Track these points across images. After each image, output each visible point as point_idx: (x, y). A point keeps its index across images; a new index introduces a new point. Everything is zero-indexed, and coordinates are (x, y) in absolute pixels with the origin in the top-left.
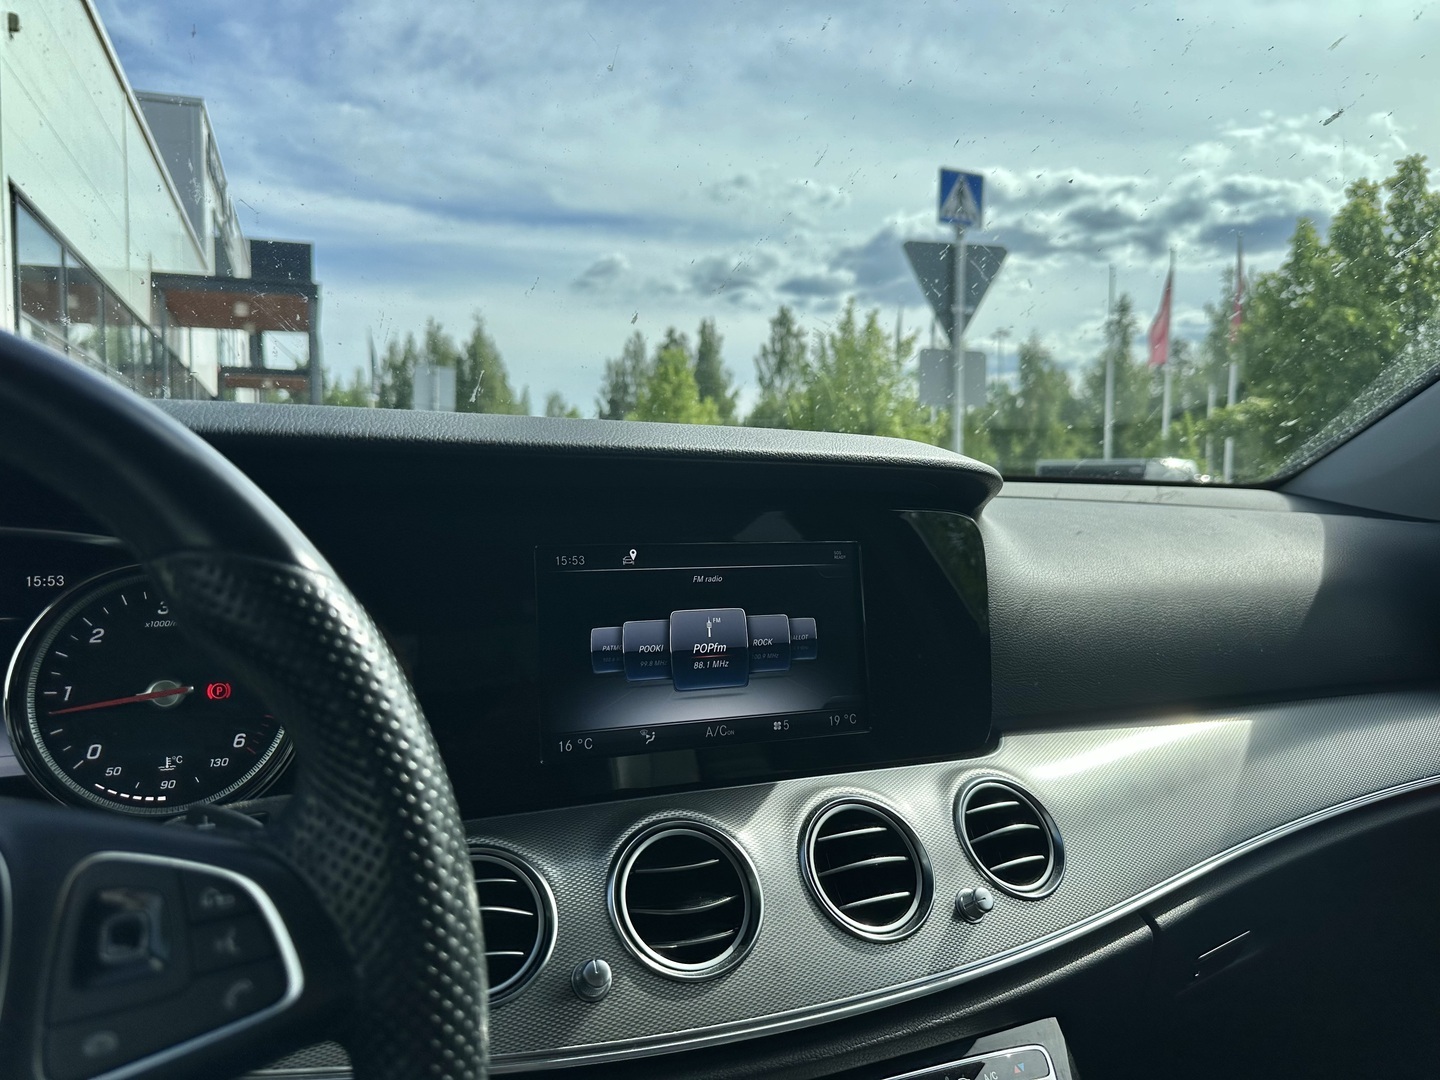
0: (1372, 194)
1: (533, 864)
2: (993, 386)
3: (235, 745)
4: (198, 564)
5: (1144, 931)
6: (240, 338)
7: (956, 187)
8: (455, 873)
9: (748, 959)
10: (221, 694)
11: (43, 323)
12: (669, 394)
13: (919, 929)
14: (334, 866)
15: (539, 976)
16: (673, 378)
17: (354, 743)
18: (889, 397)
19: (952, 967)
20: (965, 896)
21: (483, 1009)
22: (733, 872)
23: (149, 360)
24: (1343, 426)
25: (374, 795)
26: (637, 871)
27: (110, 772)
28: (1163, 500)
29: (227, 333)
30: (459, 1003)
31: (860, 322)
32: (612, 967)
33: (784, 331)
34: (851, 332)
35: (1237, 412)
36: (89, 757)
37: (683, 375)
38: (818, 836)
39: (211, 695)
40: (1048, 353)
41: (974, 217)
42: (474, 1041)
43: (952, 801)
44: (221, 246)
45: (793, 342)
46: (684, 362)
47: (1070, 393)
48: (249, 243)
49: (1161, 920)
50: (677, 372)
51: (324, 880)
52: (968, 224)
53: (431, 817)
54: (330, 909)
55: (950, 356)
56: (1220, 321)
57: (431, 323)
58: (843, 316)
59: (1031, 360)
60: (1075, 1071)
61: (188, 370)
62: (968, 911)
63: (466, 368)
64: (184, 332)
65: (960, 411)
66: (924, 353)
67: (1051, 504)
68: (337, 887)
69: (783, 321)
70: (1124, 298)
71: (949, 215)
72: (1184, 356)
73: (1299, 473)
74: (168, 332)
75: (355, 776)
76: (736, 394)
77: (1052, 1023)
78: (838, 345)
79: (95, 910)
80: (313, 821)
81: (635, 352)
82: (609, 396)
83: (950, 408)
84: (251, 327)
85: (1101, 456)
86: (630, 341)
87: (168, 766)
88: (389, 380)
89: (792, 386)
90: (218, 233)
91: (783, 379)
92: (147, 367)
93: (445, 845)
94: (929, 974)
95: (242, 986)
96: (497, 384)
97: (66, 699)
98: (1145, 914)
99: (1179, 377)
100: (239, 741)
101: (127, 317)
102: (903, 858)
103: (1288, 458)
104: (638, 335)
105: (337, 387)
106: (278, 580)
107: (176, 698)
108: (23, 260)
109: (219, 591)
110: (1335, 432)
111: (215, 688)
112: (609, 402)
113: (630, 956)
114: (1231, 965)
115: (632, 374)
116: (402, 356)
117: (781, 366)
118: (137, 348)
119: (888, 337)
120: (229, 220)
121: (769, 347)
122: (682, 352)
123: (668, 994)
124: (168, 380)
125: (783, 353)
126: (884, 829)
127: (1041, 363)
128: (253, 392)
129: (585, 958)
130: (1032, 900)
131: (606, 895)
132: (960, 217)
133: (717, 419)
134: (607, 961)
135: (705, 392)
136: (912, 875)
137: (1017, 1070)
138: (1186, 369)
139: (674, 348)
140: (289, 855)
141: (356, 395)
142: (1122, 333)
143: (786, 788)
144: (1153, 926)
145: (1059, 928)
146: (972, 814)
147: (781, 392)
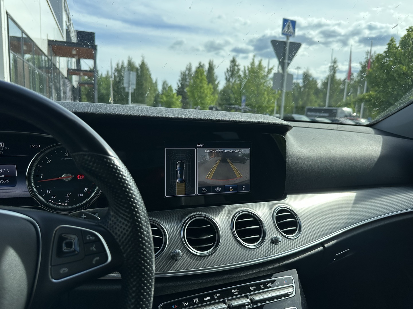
1: (162, 225)
2: (295, 83)
3: (85, 191)
5: (321, 248)
6: (73, 60)
7: (288, 24)
8: (147, 227)
9: (217, 251)
10: (81, 178)
11: (16, 54)
12: (198, 82)
13: (261, 245)
14: (119, 230)
15: (163, 253)
16: (200, 78)
17: (124, 201)
18: (264, 86)
19: (269, 256)
20: (274, 237)
22: (213, 229)
23: (47, 66)
24: (391, 110)
25: (128, 214)
26: (189, 227)
27: (53, 197)
28: (338, 129)
29: (70, 59)
31: (257, 63)
32: (182, 252)
33: (234, 64)
34: (254, 65)
35: (365, 95)
36: (47, 193)
37: (203, 77)
38: (237, 220)
39: (78, 178)
40: (311, 74)
41: (292, 33)
43: (272, 212)
44: (68, 32)
45: (236, 68)
46: (203, 72)
47: (317, 86)
48: (76, 31)
49: (326, 245)
50: (201, 75)
52: (290, 35)
54: (118, 241)
55: (282, 76)
56: (364, 67)
57: (129, 57)
58: (251, 61)
59: (306, 76)
60: (300, 283)
61: (59, 69)
62: (275, 241)
63: (139, 72)
64: (57, 58)
65: (284, 91)
66: (275, 74)
68: (119, 236)
69: (233, 61)
70: (335, 59)
71: (285, 33)
72: (352, 77)
73: (378, 122)
74: (53, 58)
75: (124, 209)
76: (218, 83)
77: (295, 270)
78: (250, 69)
79: (61, 239)
80: (113, 219)
81: (189, 69)
82: (181, 82)
83: (282, 91)
84: (77, 57)
85: (325, 106)
86: (188, 65)
87: (67, 196)
88: (116, 74)
89: (235, 81)
90: (67, 28)
91: (232, 78)
92: (46, 68)
94: (263, 257)
95: (98, 258)
96: (148, 77)
97: (41, 177)
98: (322, 244)
99: (350, 83)
100: (86, 190)
101: (41, 53)
102: (258, 227)
103: (375, 118)
104: (190, 64)
105: (101, 75)
106: (105, 160)
107: (69, 179)
108: (11, 35)
109: (90, 162)
110: (389, 112)
111: (80, 176)
112: (181, 83)
113: (187, 249)
114: (344, 257)
115: (188, 76)
116: (120, 67)
117: (232, 75)
118: (43, 62)
119: (265, 68)
120: (70, 24)
121: (229, 69)
122: (203, 69)
123: (196, 259)
124: (53, 72)
125: (233, 71)
126: (254, 219)
127: (309, 78)
128: (77, 76)
129: (175, 249)
130: (292, 239)
131: (181, 233)
132: (288, 34)
133: (212, 90)
134: (180, 250)
135: (209, 82)
136: (260, 231)
137: (285, 282)
138: (352, 81)
139: (201, 68)
140: (108, 227)
141: (107, 78)
142: (334, 70)
143: (228, 207)
144: (324, 247)
145: (298, 247)
146: (277, 216)
147: (232, 83)
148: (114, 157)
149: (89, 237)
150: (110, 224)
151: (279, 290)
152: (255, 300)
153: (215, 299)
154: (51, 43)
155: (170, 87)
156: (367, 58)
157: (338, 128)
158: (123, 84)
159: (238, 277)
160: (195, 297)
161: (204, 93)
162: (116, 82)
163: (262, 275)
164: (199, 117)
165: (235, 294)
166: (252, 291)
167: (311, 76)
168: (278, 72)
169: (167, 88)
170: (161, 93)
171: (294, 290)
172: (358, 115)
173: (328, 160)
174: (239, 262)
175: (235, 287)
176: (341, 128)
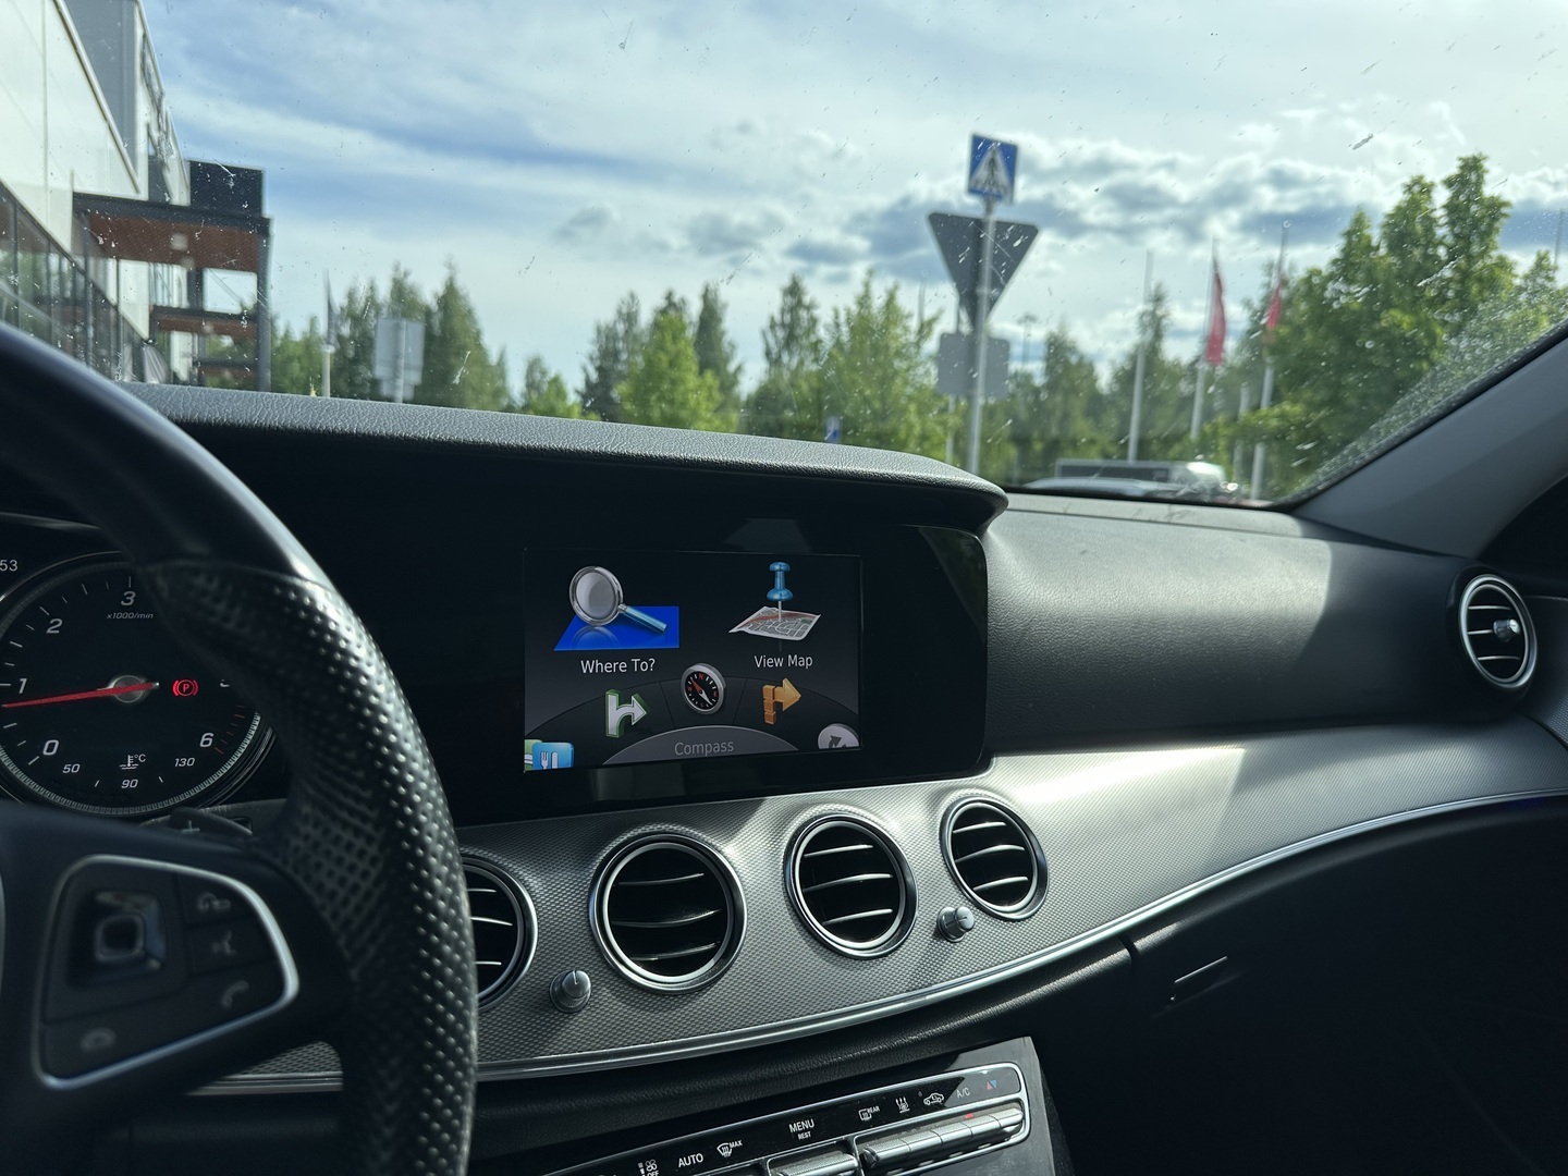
0: (1427, 189)
1: (514, 875)
2: (1016, 375)
3: (202, 745)
4: (196, 572)
5: (1123, 954)
6: (177, 274)
7: (988, 155)
8: (449, 883)
9: (729, 973)
10: (188, 691)
12: (665, 365)
13: (899, 946)
14: (330, 874)
15: (517, 987)
16: (669, 345)
17: (352, 755)
18: (906, 383)
19: (930, 985)
20: (946, 915)
21: (473, 1014)
22: (718, 886)
23: (68, 294)
24: (1359, 452)
25: (371, 807)
26: (621, 883)
27: (67, 769)
28: (1173, 520)
29: (161, 268)
30: (451, 1007)
31: (878, 300)
32: (591, 979)
33: (795, 301)
34: (869, 307)
35: (1269, 417)
36: (45, 753)
37: (682, 344)
38: (805, 852)
39: (176, 691)
40: (1075, 342)
41: (1006, 191)
42: (465, 1044)
43: (939, 821)
44: (156, 169)
45: (803, 314)
46: (683, 329)
47: (1097, 386)
48: (189, 166)
49: (1140, 944)
50: (675, 339)
51: (320, 887)
52: (999, 197)
53: (426, 828)
54: (326, 915)
55: (971, 344)
57: (397, 269)
58: (860, 290)
59: (1058, 351)
60: (1046, 1088)
61: (116, 308)
62: (949, 930)
63: (436, 322)
64: (112, 263)
65: (980, 401)
66: (944, 338)
67: (1058, 520)
68: (333, 895)
69: (794, 290)
70: (1159, 286)
71: (979, 187)
72: (1220, 354)
73: (1313, 496)
74: (92, 262)
75: (354, 788)
76: (739, 369)
77: (1028, 1040)
78: (854, 321)
79: (89, 912)
80: (307, 829)
81: (628, 314)
82: (598, 363)
83: (970, 398)
84: (190, 263)
85: (1124, 457)
86: (623, 302)
87: (130, 764)
88: (347, 330)
89: (801, 363)
90: (152, 152)
91: (791, 354)
92: (66, 302)
93: (440, 855)
94: (908, 991)
95: (240, 986)
96: (471, 343)
97: (21, 691)
98: (1125, 938)
99: (1212, 376)
100: (207, 740)
101: (44, 242)
102: (888, 876)
103: (1303, 481)
104: (632, 296)
105: (287, 334)
106: (278, 591)
107: (140, 694)
109: (217, 599)
110: (1350, 458)
111: (182, 685)
112: (600, 369)
113: (611, 969)
114: (1207, 990)
115: (625, 339)
116: (362, 305)
117: (791, 340)
118: (55, 279)
119: (909, 316)
120: (166, 133)
121: (778, 318)
122: (681, 319)
123: (647, 1006)
124: (91, 319)
125: (792, 326)
126: (870, 846)
127: (1068, 355)
128: (191, 337)
129: (564, 969)
130: (1013, 921)
131: (588, 907)
132: (991, 190)
133: (717, 396)
134: (586, 972)
135: (704, 366)
136: (896, 893)
137: (989, 1087)
138: (1219, 367)
139: (672, 313)
140: (285, 862)
141: (309, 345)
142: (1155, 326)
143: (774, 804)
144: (1132, 949)
145: (1038, 950)
146: (958, 833)
147: (788, 369)
148: (313, 583)
149: (209, 900)
150: (297, 850)
151: (966, 1116)
152: (877, 1158)
153: (724, 1161)
154: (85, 206)
155: (556, 381)
156: (1268, 285)
157: (1172, 515)
158: (371, 367)
159: (813, 1070)
160: (644, 1158)
161: (683, 405)
162: (345, 357)
163: (902, 1063)
164: (658, 453)
165: (800, 1137)
166: (867, 1125)
167: (1073, 350)
168: (958, 332)
169: (545, 387)
170: (521, 405)
171: (1024, 1118)
172: (1244, 489)
173: (1137, 627)
174: (816, 1013)
175: (801, 1110)
176: (1182, 517)
